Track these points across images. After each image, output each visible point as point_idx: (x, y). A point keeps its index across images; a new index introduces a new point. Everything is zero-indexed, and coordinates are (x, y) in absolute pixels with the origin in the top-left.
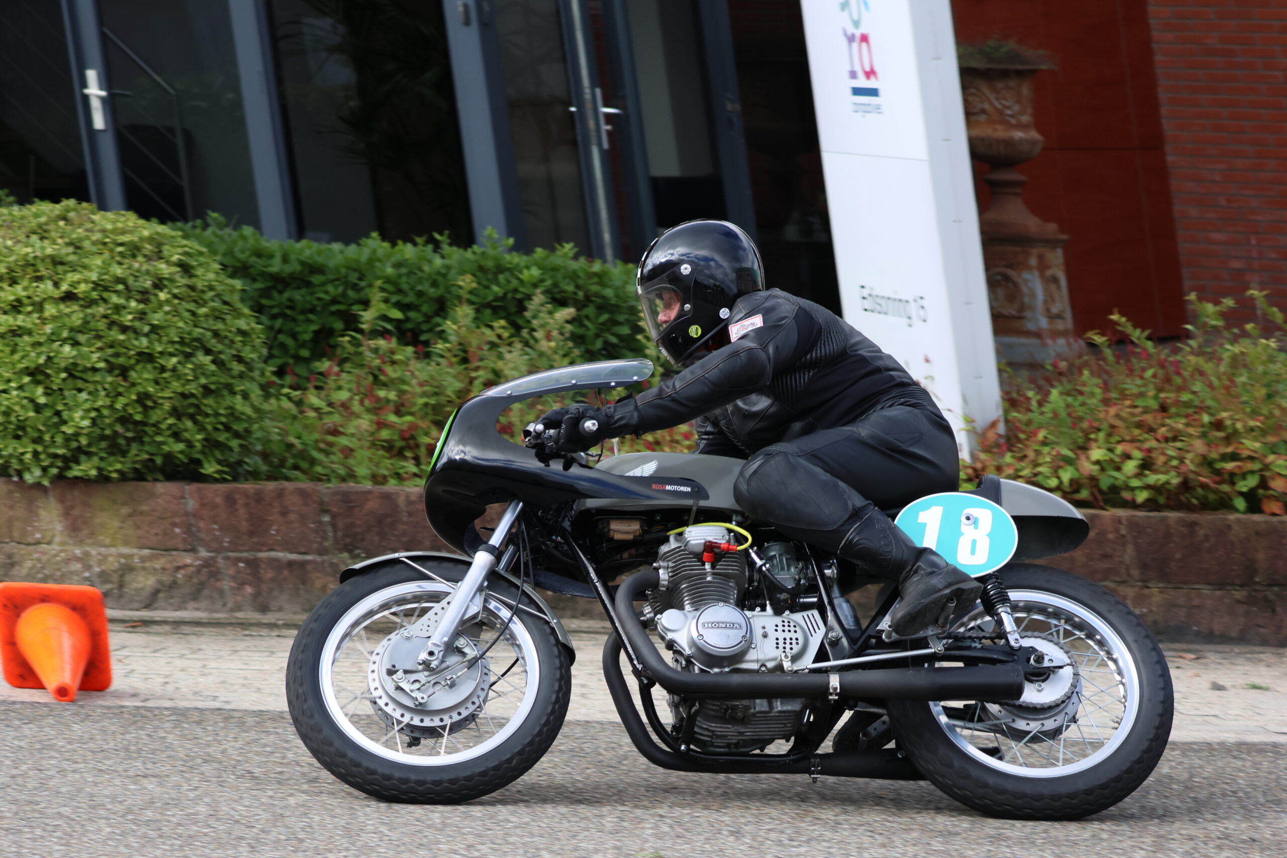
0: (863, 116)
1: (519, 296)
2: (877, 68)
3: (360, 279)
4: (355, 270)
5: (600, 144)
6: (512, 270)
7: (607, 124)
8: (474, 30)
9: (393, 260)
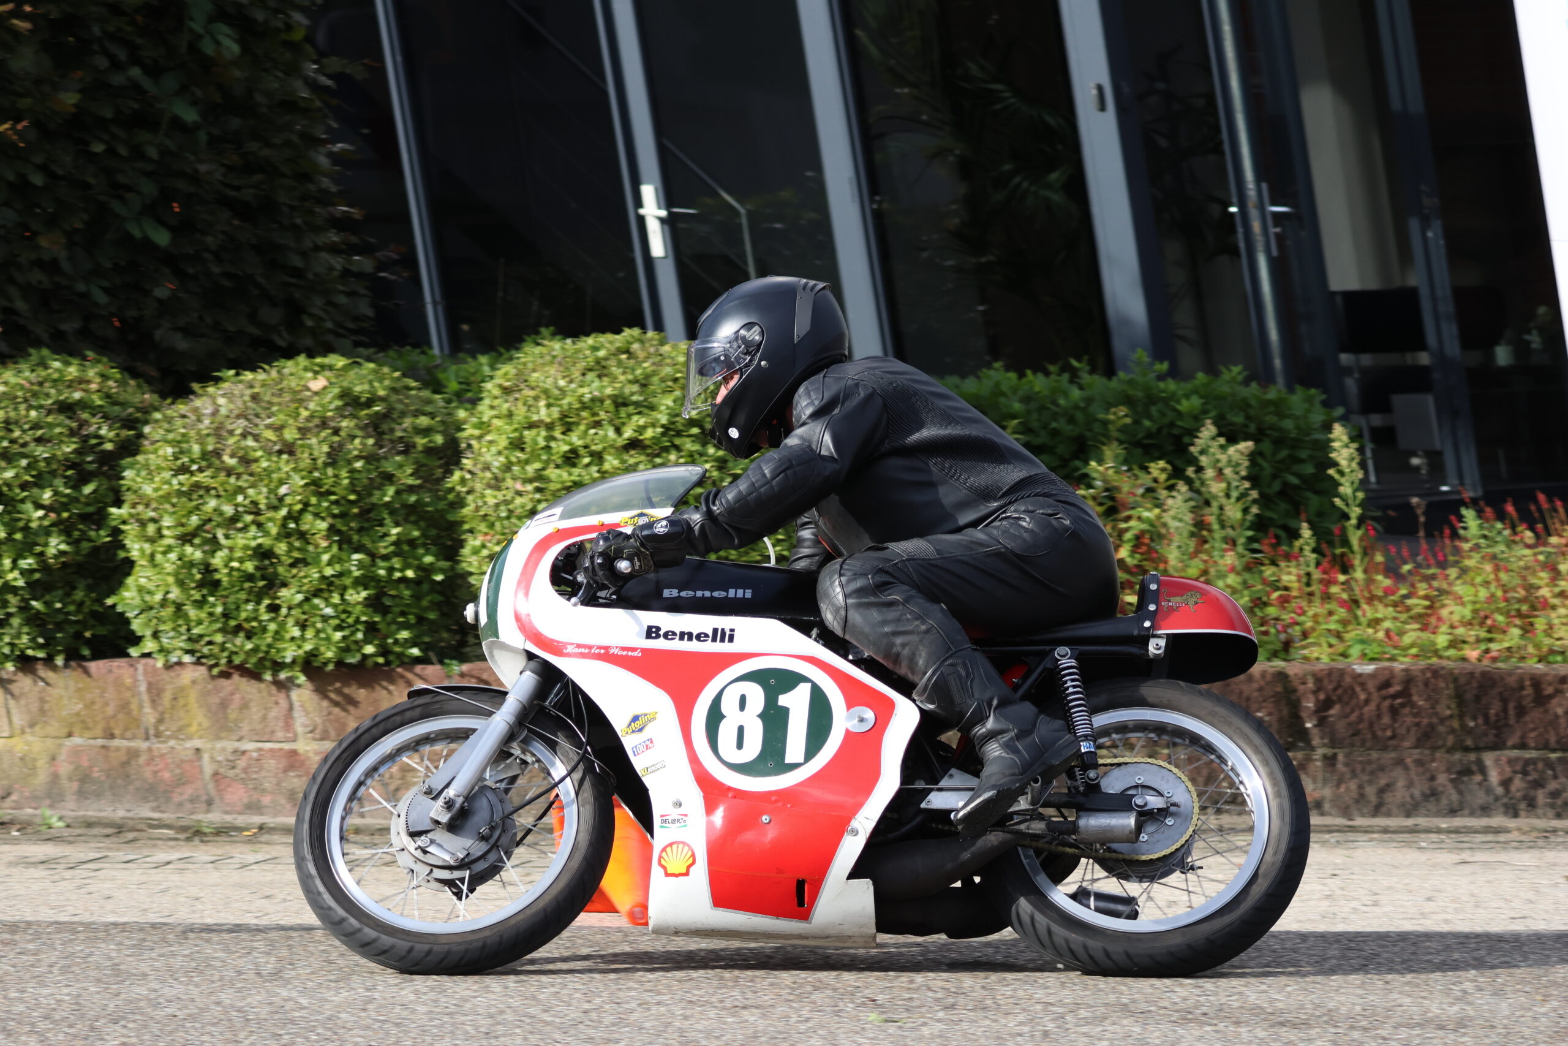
1: (1176, 432)
5: (1268, 251)
6: (1168, 401)
7: (1276, 225)
8: (1110, 117)
9: (1021, 393)
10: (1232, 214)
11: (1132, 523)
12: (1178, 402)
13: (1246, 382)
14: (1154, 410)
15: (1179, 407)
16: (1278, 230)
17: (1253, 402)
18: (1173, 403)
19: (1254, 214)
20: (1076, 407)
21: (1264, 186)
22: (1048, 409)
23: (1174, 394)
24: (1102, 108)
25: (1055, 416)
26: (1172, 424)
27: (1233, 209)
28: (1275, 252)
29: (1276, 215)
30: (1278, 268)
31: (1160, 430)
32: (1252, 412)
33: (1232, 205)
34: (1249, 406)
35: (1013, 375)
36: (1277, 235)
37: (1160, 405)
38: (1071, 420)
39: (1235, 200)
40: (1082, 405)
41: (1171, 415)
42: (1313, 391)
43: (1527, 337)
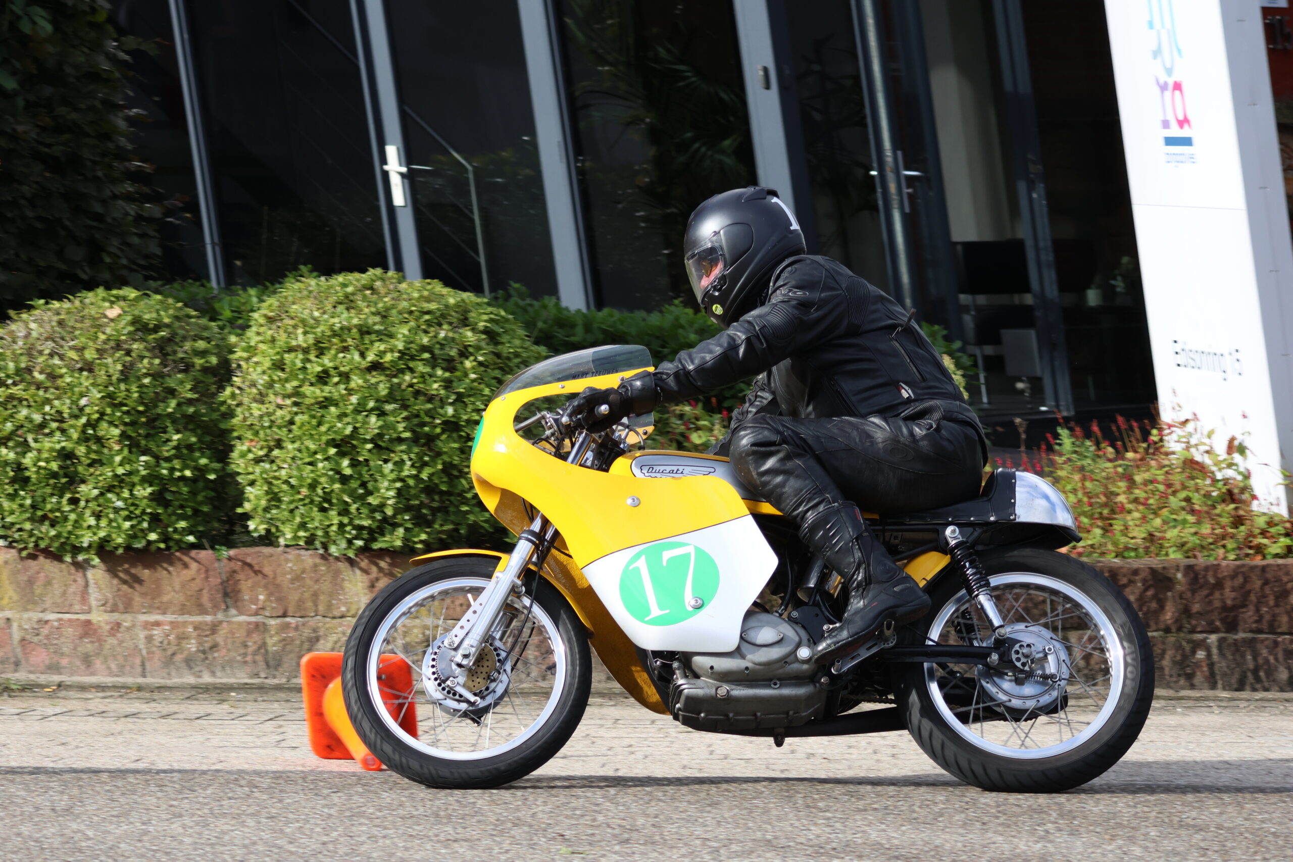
0: (1176, 166)
2: (1190, 117)
5: (902, 208)
7: (908, 187)
8: (774, 95)
9: (696, 326)
10: (873, 176)
16: (910, 190)
19: (891, 177)
21: (899, 153)
24: (768, 87)
27: (874, 173)
28: (907, 210)
29: (909, 178)
30: (909, 222)
33: (873, 169)
36: (909, 194)
39: (875, 165)
42: (936, 327)
43: (1113, 282)
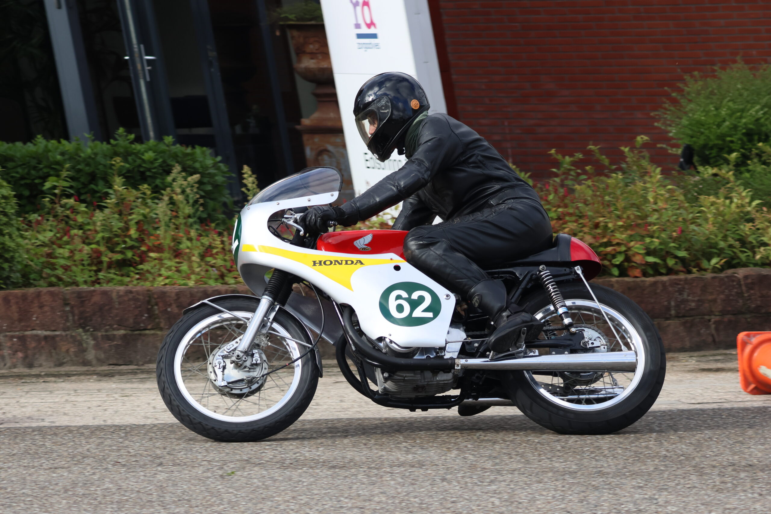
0: (366, 51)
1: (142, 169)
2: (375, 21)
3: (39, 164)
4: (34, 158)
5: (145, 78)
6: (137, 154)
7: (148, 66)
8: (64, 11)
9: (59, 150)
10: (127, 60)
11: (134, 216)
12: (143, 154)
13: (174, 144)
14: (130, 158)
15: (143, 157)
16: (149, 68)
17: (180, 155)
18: (140, 155)
19: (137, 60)
20: (90, 157)
21: (142, 46)
22: (75, 159)
23: (139, 151)
24: (59, 7)
25: (79, 163)
26: (140, 166)
27: (127, 58)
28: (148, 79)
29: (148, 60)
30: (150, 86)
31: (133, 168)
32: (179, 159)
33: (126, 56)
34: (177, 156)
35: (54, 142)
36: (149, 70)
37: (133, 157)
38: (88, 165)
39: (128, 53)
40: (93, 156)
41: (139, 161)
42: (205, 148)
